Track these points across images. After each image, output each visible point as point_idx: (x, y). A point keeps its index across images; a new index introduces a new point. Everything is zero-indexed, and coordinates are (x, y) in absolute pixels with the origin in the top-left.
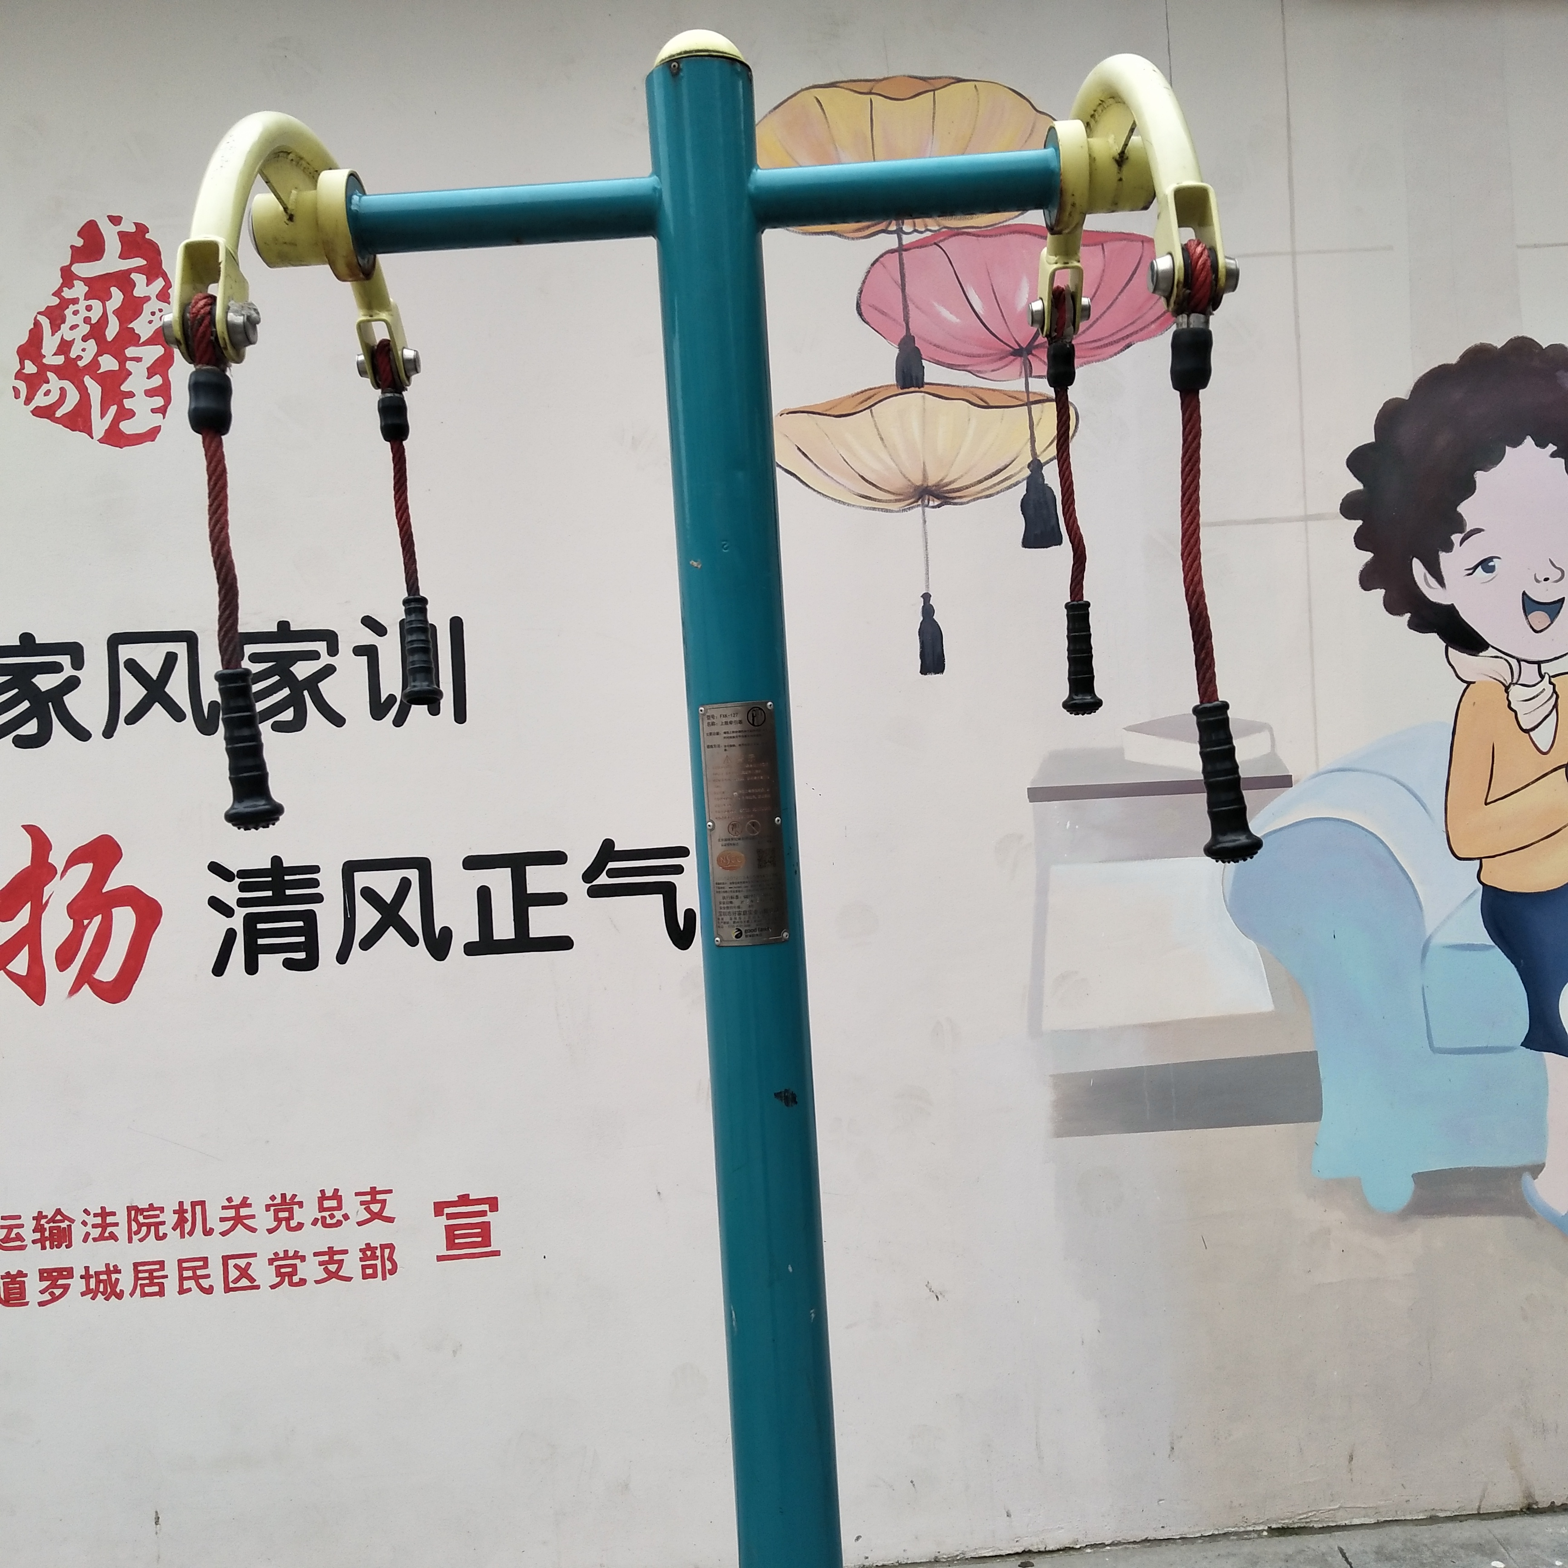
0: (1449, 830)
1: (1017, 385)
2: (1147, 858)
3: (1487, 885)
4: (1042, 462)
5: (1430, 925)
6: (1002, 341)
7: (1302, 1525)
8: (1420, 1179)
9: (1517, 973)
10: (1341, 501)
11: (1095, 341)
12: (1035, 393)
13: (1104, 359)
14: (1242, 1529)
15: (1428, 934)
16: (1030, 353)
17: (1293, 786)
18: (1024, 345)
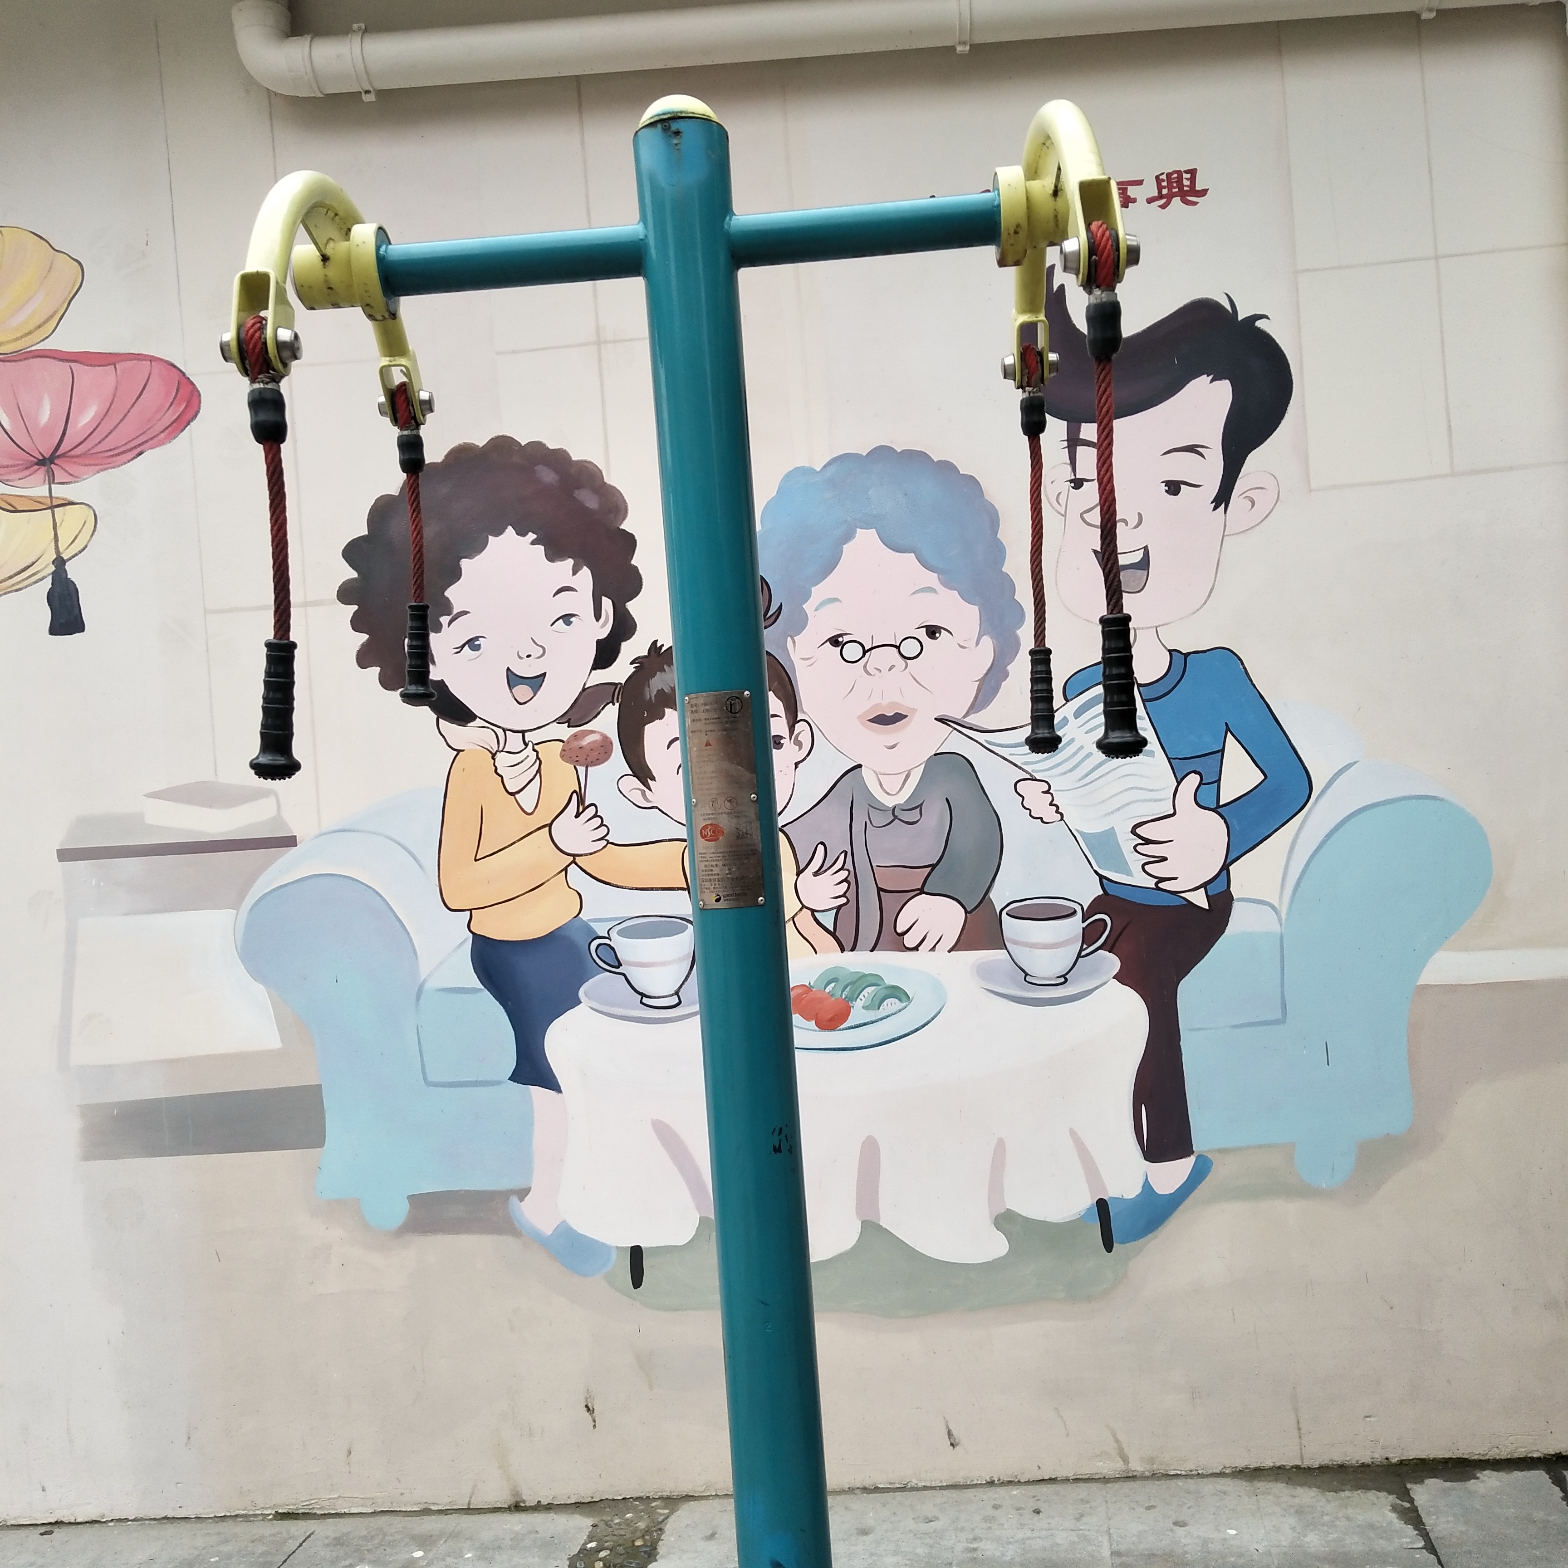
0: (442, 884)
1: (42, 491)
2: (166, 911)
3: (476, 934)
4: (65, 558)
5: (424, 969)
6: (28, 453)
7: (306, 1512)
8: (416, 1200)
9: (505, 1014)
10: (337, 589)
11: (110, 450)
12: (57, 498)
13: (119, 466)
14: (251, 1513)
15: (423, 978)
16: (52, 462)
17: (298, 846)
18: (47, 456)
